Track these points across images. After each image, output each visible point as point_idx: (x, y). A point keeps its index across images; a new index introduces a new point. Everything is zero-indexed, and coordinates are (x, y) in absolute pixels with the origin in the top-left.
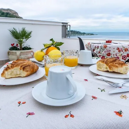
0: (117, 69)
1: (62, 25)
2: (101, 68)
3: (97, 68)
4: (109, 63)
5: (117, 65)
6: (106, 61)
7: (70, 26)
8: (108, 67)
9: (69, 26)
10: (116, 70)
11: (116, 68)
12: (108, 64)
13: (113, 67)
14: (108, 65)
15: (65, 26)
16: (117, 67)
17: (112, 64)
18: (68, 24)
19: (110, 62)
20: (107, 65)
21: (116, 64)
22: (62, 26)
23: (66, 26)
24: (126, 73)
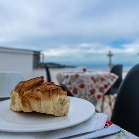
0: (38, 103)
10: (36, 106)
12: (23, 93)
17: (30, 92)
19: (26, 88)
21: (38, 91)
24: (63, 112)
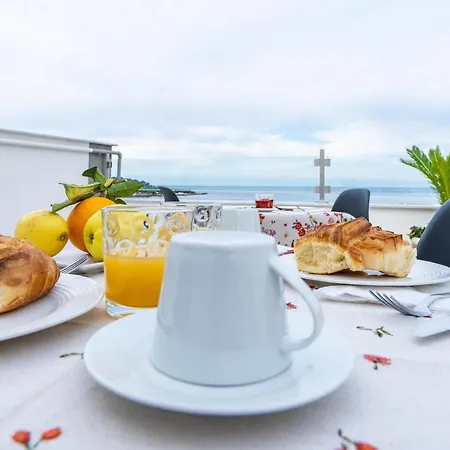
0: (382, 257)
1: (91, 150)
2: (316, 265)
3: (299, 266)
4: (348, 237)
5: (378, 242)
6: (336, 233)
7: (119, 155)
8: (346, 254)
9: (115, 158)
10: (377, 261)
11: (379, 252)
12: (347, 242)
13: (364, 251)
14: (345, 248)
15: (100, 155)
16: (380, 250)
17: (358, 240)
18: (114, 149)
19: (351, 234)
20: (341, 245)
21: (373, 238)
22: (90, 153)
23: (104, 155)
